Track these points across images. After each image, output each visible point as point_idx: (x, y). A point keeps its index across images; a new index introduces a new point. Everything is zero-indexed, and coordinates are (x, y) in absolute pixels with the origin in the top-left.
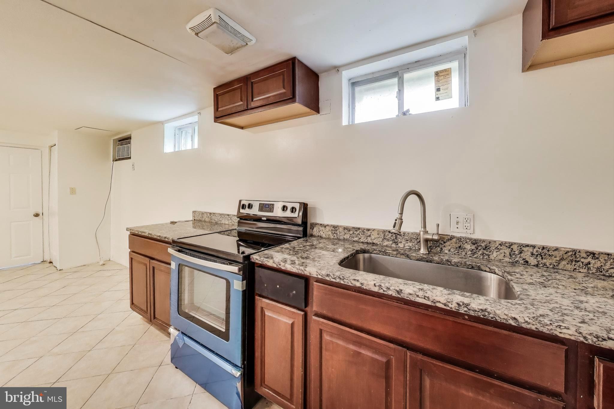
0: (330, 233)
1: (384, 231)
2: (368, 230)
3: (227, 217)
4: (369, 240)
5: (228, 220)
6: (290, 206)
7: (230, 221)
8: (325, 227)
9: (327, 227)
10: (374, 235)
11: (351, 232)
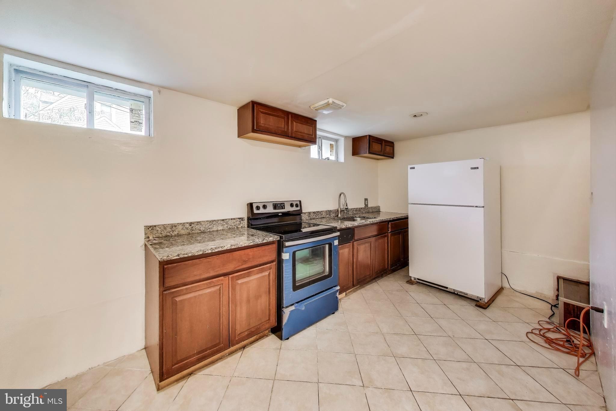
0: (307, 217)
1: (327, 211)
2: (322, 211)
3: (222, 222)
4: (322, 216)
5: (223, 225)
6: (294, 203)
7: (226, 226)
8: (305, 214)
9: (306, 214)
10: (324, 213)
11: (316, 214)
